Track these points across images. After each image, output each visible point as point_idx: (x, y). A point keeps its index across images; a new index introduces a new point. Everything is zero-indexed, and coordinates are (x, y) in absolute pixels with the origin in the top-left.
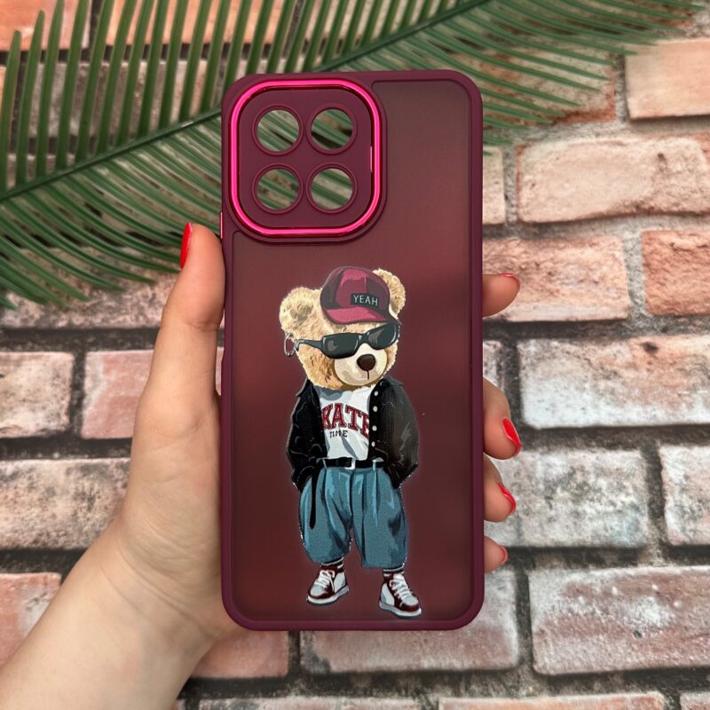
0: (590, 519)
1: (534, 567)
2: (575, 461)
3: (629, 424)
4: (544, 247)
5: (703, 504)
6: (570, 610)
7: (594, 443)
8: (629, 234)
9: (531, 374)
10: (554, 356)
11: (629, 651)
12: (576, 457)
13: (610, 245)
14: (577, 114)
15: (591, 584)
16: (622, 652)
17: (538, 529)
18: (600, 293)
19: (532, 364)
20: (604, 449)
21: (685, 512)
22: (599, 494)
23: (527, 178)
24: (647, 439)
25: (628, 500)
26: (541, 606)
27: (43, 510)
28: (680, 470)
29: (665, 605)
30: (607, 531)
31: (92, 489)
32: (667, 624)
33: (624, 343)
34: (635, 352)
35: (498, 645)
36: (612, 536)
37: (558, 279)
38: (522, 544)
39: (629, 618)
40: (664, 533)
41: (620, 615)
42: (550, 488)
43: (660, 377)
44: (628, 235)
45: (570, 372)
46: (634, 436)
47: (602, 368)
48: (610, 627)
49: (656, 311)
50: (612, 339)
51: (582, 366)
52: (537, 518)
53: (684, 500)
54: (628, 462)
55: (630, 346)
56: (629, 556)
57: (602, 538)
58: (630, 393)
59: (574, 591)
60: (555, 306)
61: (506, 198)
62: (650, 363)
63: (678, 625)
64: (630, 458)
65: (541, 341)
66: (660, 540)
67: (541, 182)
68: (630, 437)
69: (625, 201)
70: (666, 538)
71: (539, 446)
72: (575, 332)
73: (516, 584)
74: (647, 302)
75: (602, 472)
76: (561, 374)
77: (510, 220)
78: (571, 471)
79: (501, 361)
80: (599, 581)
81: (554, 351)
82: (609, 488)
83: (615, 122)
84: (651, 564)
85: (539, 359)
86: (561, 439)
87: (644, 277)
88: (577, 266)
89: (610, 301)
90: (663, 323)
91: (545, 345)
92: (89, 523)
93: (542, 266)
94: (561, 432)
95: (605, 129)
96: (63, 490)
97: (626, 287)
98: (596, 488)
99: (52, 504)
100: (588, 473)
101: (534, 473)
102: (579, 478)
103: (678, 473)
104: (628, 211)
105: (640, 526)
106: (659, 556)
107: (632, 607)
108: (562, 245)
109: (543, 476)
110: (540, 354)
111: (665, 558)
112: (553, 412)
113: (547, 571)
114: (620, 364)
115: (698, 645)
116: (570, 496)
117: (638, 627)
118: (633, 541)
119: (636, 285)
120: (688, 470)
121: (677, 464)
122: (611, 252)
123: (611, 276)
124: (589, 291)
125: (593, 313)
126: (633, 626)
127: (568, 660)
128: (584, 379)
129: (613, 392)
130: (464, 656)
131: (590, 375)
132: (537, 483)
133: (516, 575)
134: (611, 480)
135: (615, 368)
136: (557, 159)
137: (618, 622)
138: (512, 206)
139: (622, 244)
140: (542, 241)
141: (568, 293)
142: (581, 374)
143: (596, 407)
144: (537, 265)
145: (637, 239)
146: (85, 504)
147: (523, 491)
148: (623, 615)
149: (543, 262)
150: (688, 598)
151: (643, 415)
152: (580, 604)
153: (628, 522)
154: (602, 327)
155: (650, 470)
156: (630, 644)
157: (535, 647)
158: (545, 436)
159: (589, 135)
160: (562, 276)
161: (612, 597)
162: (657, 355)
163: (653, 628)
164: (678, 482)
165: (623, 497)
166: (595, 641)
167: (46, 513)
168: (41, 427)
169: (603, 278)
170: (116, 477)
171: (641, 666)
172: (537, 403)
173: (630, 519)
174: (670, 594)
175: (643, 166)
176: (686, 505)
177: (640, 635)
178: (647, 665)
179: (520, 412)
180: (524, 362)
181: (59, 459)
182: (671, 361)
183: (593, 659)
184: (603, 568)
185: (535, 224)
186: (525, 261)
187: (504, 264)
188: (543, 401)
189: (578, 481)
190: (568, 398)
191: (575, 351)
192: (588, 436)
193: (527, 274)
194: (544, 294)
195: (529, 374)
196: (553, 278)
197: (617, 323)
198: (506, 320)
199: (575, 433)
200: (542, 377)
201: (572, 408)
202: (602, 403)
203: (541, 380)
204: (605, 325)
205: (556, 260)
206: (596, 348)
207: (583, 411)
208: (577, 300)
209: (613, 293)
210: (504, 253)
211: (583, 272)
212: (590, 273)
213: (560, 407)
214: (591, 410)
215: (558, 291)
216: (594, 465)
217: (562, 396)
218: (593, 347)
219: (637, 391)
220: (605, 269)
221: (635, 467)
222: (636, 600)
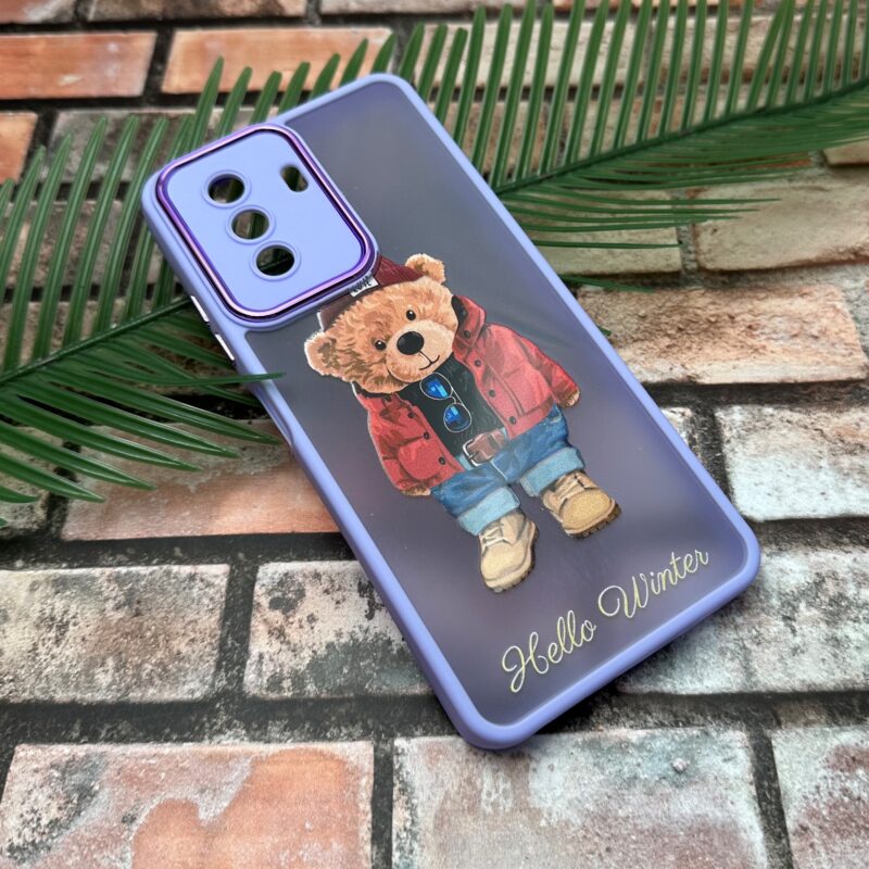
0: (858, 648)
1: (779, 723)
2: (820, 565)
4: (738, 298)
7: (846, 540)
8: (850, 283)
9: (741, 446)
10: (769, 427)
12: (822, 560)
13: (827, 295)
17: (780, 666)
18: (821, 350)
19: (739, 437)
20: (863, 548)
22: (865, 612)
37: (762, 333)
38: (756, 689)
42: (789, 604)
44: (848, 284)
45: (798, 444)
47: (842, 441)
50: (849, 404)
51: (813, 439)
52: (772, 649)
60: (761, 365)
61: (681, 243)
65: (749, 407)
67: (725, 227)
69: (837, 248)
71: (765, 545)
72: (796, 396)
73: (751, 752)
75: (864, 580)
76: (784, 448)
77: (688, 267)
78: (818, 580)
79: (693, 433)
81: (768, 419)
85: (748, 430)
86: (796, 535)
88: (786, 318)
89: (838, 359)
91: (756, 412)
93: (738, 319)
94: (794, 525)
97: (858, 342)
98: (860, 602)
100: (843, 580)
101: (762, 583)
102: (831, 587)
104: (844, 258)
108: (762, 295)
109: (776, 587)
110: (749, 423)
112: (779, 498)
113: (800, 731)
114: (866, 435)
116: (822, 616)
122: (830, 303)
123: (836, 329)
124: (807, 347)
125: (816, 373)
128: (816, 452)
129: (862, 470)
131: (825, 449)
132: (769, 597)
133: (751, 738)
135: (860, 440)
138: (690, 252)
139: (844, 294)
140: (734, 290)
141: (778, 349)
142: (813, 448)
143: (842, 490)
144: (732, 317)
154: (832, 389)
157: (796, 857)
158: (771, 531)
160: (766, 331)
169: (824, 332)
172: (753, 486)
180: (727, 434)
185: (723, 273)
186: (713, 312)
187: (685, 316)
188: (762, 483)
189: (831, 594)
190: (797, 479)
191: (800, 420)
192: (837, 529)
193: (718, 328)
194: (745, 350)
195: (736, 450)
196: (754, 333)
197: (852, 385)
198: (695, 383)
199: (815, 528)
200: (756, 452)
201: (807, 492)
202: (849, 485)
203: (756, 456)
204: (837, 388)
205: (756, 312)
206: (829, 415)
207: (822, 498)
208: (792, 358)
209: (841, 349)
210: (685, 304)
211: (797, 326)
212: (806, 327)
213: (789, 490)
214: (833, 494)
215: (764, 347)
216: (852, 570)
217: (788, 476)
218: (825, 414)
220: (825, 322)
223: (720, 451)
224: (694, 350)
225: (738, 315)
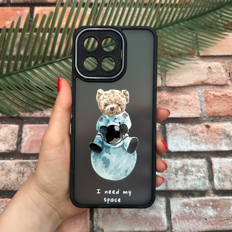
0: (190, 181)
1: (172, 197)
2: (184, 162)
3: (202, 150)
4: (173, 94)
5: (226, 176)
6: (184, 211)
7: (190, 157)
9: (170, 134)
10: (177, 129)
11: (203, 225)
12: (185, 161)
13: (194, 94)
15: (191, 202)
16: (201, 225)
17: (173, 184)
18: (192, 109)
19: (170, 131)
20: (194, 158)
21: (220, 179)
22: (192, 173)
23: (168, 73)
24: (207, 155)
25: (202, 175)
26: (174, 210)
27: (6, 177)
28: (218, 165)
29: (214, 210)
30: (195, 185)
31: (24, 170)
32: (215, 216)
33: (199, 125)
34: (203, 128)
35: (160, 223)
36: (197, 187)
37: (178, 104)
38: (168, 189)
39: (203, 214)
40: (213, 186)
41: (200, 213)
42: (176, 171)
43: (211, 136)
44: (200, 91)
45: (183, 133)
47: (193, 133)
48: (197, 217)
49: (209, 115)
50: (196, 123)
51: (186, 132)
52: (172, 181)
53: (219, 175)
54: (201, 163)
55: (201, 126)
56: (202, 193)
57: (194, 187)
58: (202, 141)
59: (185, 205)
60: (177, 113)
61: (162, 79)
62: (207, 131)
63: (219, 216)
64: (202, 161)
65: (173, 124)
66: (212, 188)
67: (172, 74)
68: (202, 155)
70: (214, 187)
71: (173, 157)
72: (184, 121)
73: (166, 203)
74: (206, 112)
75: (193, 166)
76: (180, 134)
77: (163, 86)
78: (183, 166)
79: (160, 130)
80: (193, 202)
81: (177, 127)
82: (195, 171)
83: (195, 56)
84: (210, 196)
85: (172, 129)
86: (180, 155)
87: (205, 104)
88: (184, 100)
89: (195, 112)
90: (211, 119)
91: (174, 125)
92: (22, 182)
95: (192, 59)
96: (13, 170)
97: (200, 107)
98: (191, 171)
99: (10, 175)
100: (189, 166)
101: (171, 166)
102: (186, 168)
103: (218, 166)
104: (199, 84)
105: (206, 183)
106: (212, 193)
107: (204, 210)
108: (179, 94)
109: (174, 167)
111: (214, 194)
112: (177, 146)
113: (176, 198)
114: (198, 131)
115: (226, 223)
116: (183, 174)
117: (206, 217)
118: (203, 188)
119: (203, 107)
120: (221, 165)
121: (217, 164)
122: (195, 96)
123: (195, 104)
124: (188, 108)
125: (189, 115)
126: (204, 217)
127: (184, 228)
128: (187, 136)
129: (196, 140)
130: (149, 227)
131: (189, 135)
132: (172, 169)
133: (166, 199)
134: (196, 168)
135: (197, 133)
137: (200, 215)
138: (163, 81)
139: (198, 94)
140: (173, 92)
141: (181, 109)
142: (186, 134)
143: (191, 145)
144: (172, 100)
145: (203, 92)
146: (21, 175)
147: (168, 172)
148: (201, 213)
150: (222, 207)
151: (206, 148)
152: (187, 209)
154: (192, 120)
155: (208, 165)
156: (203, 222)
157: (173, 224)
158: (174, 154)
161: (197, 207)
162: (210, 129)
163: (211, 217)
164: (217, 169)
165: (200, 174)
166: (192, 222)
167: (7, 178)
168: (7, 149)
169: (192, 104)
170: (32, 166)
171: (208, 230)
172: (172, 143)
173: (203, 182)
174: (216, 206)
176: (220, 177)
177: (207, 220)
178: (209, 230)
180: (168, 130)
181: (13, 160)
182: (214, 131)
183: (192, 228)
184: (194, 197)
185: (171, 87)
186: (168, 98)
187: (161, 99)
188: (174, 143)
190: (182, 142)
191: (184, 127)
192: (189, 154)
193: (168, 103)
194: (174, 109)
196: (177, 104)
197: (197, 118)
199: (184, 154)
201: (183, 145)
202: (193, 144)
203: (173, 136)
205: (177, 98)
206: (191, 126)
207: (187, 146)
208: (184, 111)
209: (195, 109)
210: (161, 96)
211: (186, 102)
212: (188, 103)
213: (179, 145)
214: (189, 146)
215: (178, 108)
216: (191, 164)
217: (180, 141)
218: (189, 126)
219: (204, 140)
220: (193, 101)
221: (204, 164)
222: (205, 208)
223: (166, 134)
225: (173, 99)
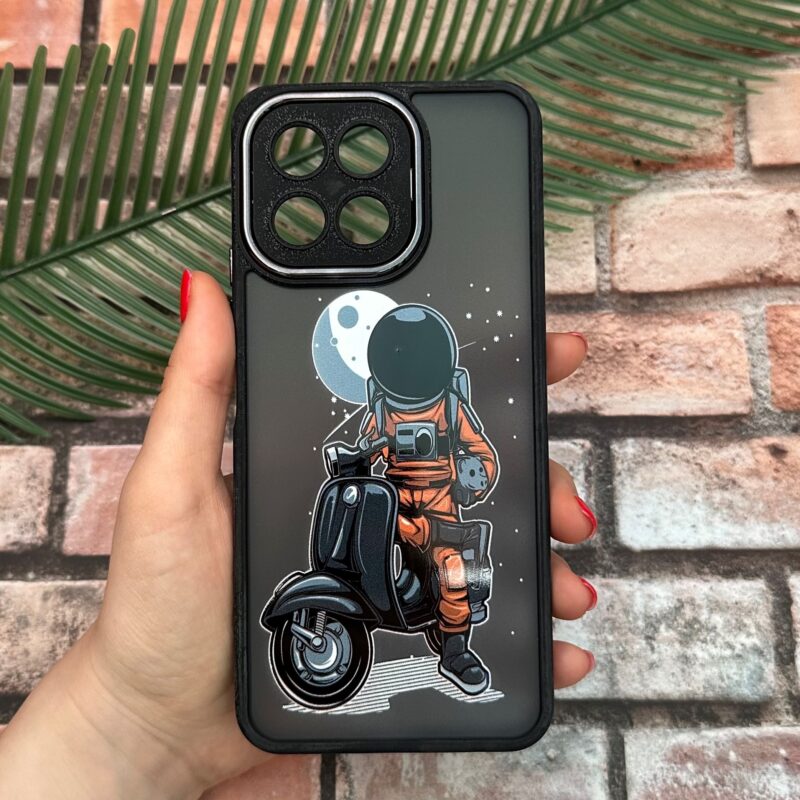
0: (702, 665)
1: (631, 724)
2: (682, 591)
3: (751, 546)
4: (644, 323)
6: (676, 780)
7: (707, 570)
8: (751, 309)
10: (657, 460)
12: (684, 587)
13: (727, 322)
14: (686, 159)
15: (703, 747)
17: (638, 677)
18: (712, 382)
19: (629, 470)
20: (720, 577)
22: (713, 634)
23: (624, 237)
24: (774, 565)
25: (749, 642)
26: (640, 773)
30: (723, 679)
33: (744, 444)
34: (759, 457)
36: (729, 687)
37: (662, 363)
38: (616, 696)
42: (652, 625)
43: (789, 488)
44: (749, 310)
45: (679, 478)
46: (757, 561)
47: (718, 476)
49: (783, 405)
50: (730, 439)
51: (693, 473)
52: (634, 663)
54: (750, 594)
55: (752, 448)
56: (750, 712)
57: (719, 690)
58: (753, 507)
59: (682, 756)
60: (658, 397)
61: (598, 261)
62: (777, 470)
64: (751, 588)
65: (641, 440)
67: (642, 242)
68: (752, 563)
69: (745, 268)
71: (639, 572)
72: (684, 430)
73: (608, 747)
74: (773, 393)
75: (716, 606)
76: (666, 482)
77: (603, 289)
78: (678, 605)
79: (590, 464)
80: (713, 744)
81: (657, 453)
82: (725, 627)
83: (734, 170)
85: (637, 463)
86: (666, 564)
87: (769, 363)
88: (686, 347)
89: (727, 392)
90: (793, 421)
91: (646, 445)
93: (642, 347)
94: (665, 555)
95: (723, 179)
97: (748, 375)
98: (710, 626)
100: (700, 607)
101: (632, 606)
102: (688, 612)
104: (749, 280)
105: (765, 675)
108: (667, 321)
109: (643, 610)
110: (639, 456)
112: (656, 530)
113: (647, 731)
114: (740, 471)
116: (677, 637)
118: (755, 694)
119: (759, 373)
122: (728, 331)
123: (729, 360)
124: (700, 379)
125: (705, 406)
128: (693, 486)
129: (730, 506)
131: (701, 484)
132: (636, 619)
133: (609, 735)
134: (729, 617)
135: (733, 476)
136: (662, 214)
138: (605, 271)
139: (743, 321)
140: (642, 315)
141: (674, 381)
142: (691, 482)
143: (710, 524)
144: (636, 345)
145: (762, 315)
149: (643, 342)
151: (768, 535)
152: (688, 772)
153: (749, 669)
154: (717, 424)
155: (776, 605)
158: (645, 560)
159: (702, 186)
160: (667, 360)
161: (730, 763)
162: (785, 460)
165: (743, 638)
169: (717, 363)
172: (635, 518)
173: (751, 666)
175: (769, 225)
179: (614, 529)
180: (619, 466)
184: (717, 727)
185: (634, 295)
186: (620, 339)
187: (594, 343)
188: (643, 515)
189: (687, 617)
190: (674, 512)
191: (684, 454)
192: (702, 562)
193: (623, 357)
194: (644, 381)
195: (626, 482)
196: (655, 362)
197: (735, 420)
198: (596, 414)
199: (683, 557)
200: (642, 485)
201: (680, 525)
202: (717, 519)
203: (641, 489)
204: (721, 422)
205: (660, 339)
206: (710, 450)
207: (693, 530)
208: (685, 390)
209: (731, 382)
210: (595, 330)
211: (694, 355)
212: (702, 356)
213: (665, 523)
214: (702, 528)
215: (662, 378)
216: (707, 597)
217: (666, 509)
218: (706, 449)
219: (761, 505)
220: (721, 352)
221: (759, 600)
222: (760, 769)
223: (611, 483)
224: (599, 380)
